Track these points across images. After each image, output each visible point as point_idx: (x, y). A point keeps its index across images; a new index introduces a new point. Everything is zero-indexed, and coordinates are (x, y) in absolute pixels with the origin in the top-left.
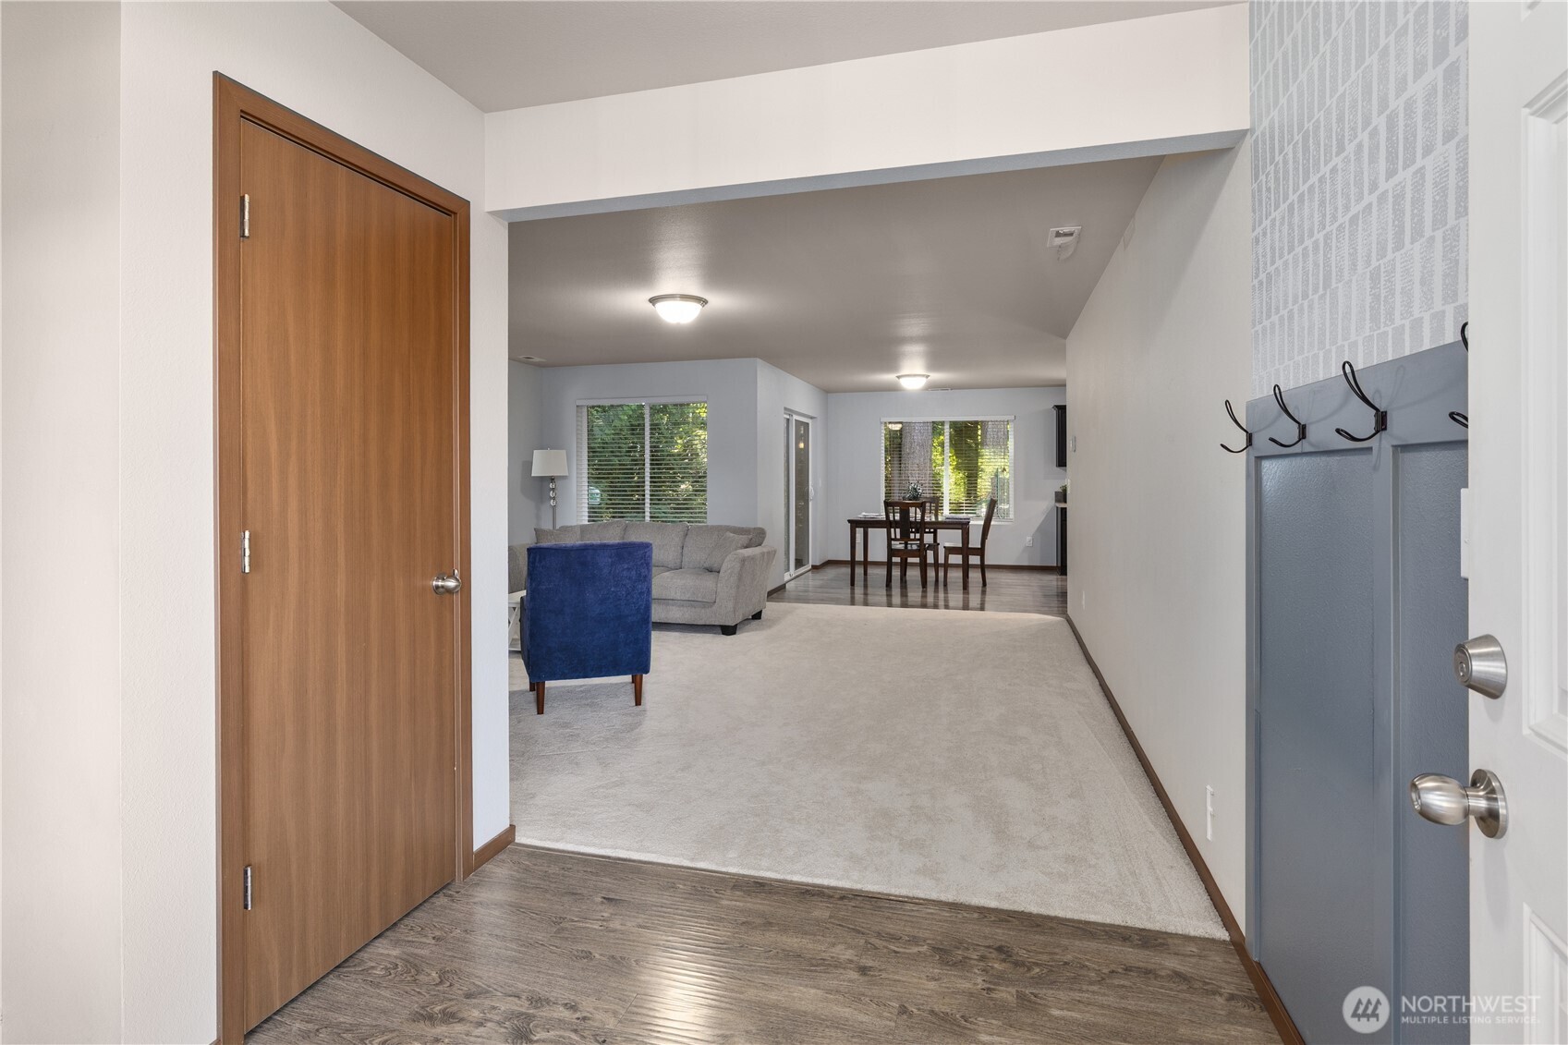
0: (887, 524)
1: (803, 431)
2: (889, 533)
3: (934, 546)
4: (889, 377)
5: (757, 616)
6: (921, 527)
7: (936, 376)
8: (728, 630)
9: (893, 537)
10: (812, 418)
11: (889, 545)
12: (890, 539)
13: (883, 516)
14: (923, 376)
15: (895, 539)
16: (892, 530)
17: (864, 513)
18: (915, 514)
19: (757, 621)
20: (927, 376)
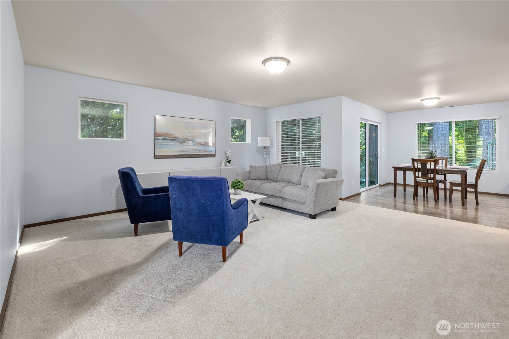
0: (415, 170)
1: (374, 128)
2: (415, 174)
3: (444, 181)
4: (416, 101)
5: (334, 209)
6: (436, 172)
7: (445, 98)
8: (313, 217)
9: (417, 175)
10: (379, 123)
11: (415, 179)
12: (415, 177)
13: (412, 166)
14: (437, 98)
15: (419, 177)
16: (417, 173)
17: (403, 164)
18: (430, 165)
19: (333, 212)
20: (439, 98)
